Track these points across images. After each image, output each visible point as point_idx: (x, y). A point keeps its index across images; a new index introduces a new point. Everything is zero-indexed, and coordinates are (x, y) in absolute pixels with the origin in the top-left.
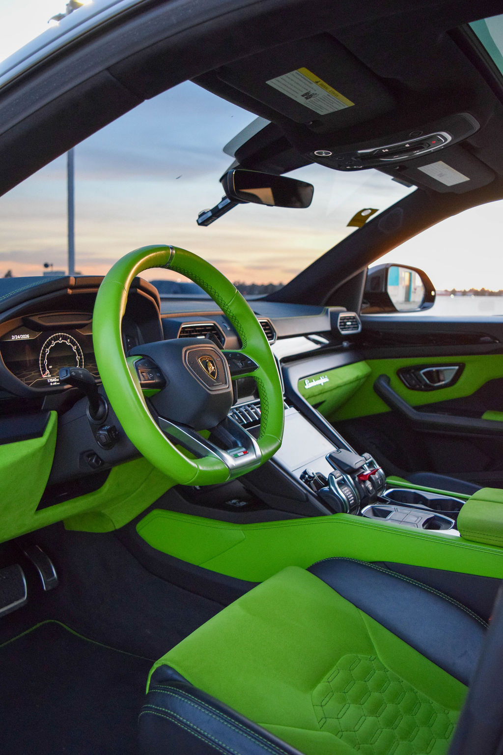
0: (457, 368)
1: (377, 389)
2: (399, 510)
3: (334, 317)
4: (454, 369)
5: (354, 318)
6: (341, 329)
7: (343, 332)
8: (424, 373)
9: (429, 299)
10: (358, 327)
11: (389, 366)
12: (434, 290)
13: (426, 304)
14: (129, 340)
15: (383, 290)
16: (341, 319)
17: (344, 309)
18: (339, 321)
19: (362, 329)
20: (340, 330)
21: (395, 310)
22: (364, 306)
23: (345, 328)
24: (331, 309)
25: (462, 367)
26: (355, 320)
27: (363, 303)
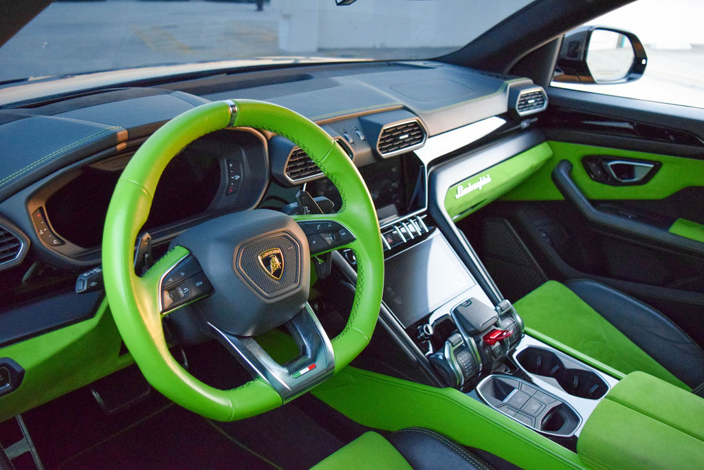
0: (652, 166)
1: (555, 179)
2: (523, 388)
3: (513, 94)
4: (648, 167)
5: (540, 93)
6: (519, 109)
7: (522, 114)
8: (611, 166)
9: (637, 68)
10: (543, 104)
11: (574, 152)
12: (646, 59)
13: (632, 75)
14: (231, 165)
15: (582, 57)
16: (521, 97)
17: (530, 81)
18: (519, 99)
19: (549, 106)
20: (518, 111)
21: (593, 82)
22: (556, 74)
23: (525, 107)
24: (512, 83)
25: (658, 166)
26: (540, 96)
27: (556, 70)
